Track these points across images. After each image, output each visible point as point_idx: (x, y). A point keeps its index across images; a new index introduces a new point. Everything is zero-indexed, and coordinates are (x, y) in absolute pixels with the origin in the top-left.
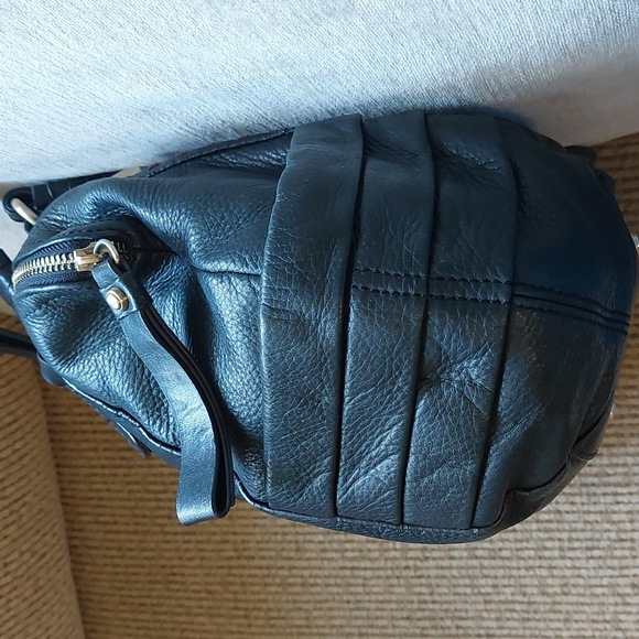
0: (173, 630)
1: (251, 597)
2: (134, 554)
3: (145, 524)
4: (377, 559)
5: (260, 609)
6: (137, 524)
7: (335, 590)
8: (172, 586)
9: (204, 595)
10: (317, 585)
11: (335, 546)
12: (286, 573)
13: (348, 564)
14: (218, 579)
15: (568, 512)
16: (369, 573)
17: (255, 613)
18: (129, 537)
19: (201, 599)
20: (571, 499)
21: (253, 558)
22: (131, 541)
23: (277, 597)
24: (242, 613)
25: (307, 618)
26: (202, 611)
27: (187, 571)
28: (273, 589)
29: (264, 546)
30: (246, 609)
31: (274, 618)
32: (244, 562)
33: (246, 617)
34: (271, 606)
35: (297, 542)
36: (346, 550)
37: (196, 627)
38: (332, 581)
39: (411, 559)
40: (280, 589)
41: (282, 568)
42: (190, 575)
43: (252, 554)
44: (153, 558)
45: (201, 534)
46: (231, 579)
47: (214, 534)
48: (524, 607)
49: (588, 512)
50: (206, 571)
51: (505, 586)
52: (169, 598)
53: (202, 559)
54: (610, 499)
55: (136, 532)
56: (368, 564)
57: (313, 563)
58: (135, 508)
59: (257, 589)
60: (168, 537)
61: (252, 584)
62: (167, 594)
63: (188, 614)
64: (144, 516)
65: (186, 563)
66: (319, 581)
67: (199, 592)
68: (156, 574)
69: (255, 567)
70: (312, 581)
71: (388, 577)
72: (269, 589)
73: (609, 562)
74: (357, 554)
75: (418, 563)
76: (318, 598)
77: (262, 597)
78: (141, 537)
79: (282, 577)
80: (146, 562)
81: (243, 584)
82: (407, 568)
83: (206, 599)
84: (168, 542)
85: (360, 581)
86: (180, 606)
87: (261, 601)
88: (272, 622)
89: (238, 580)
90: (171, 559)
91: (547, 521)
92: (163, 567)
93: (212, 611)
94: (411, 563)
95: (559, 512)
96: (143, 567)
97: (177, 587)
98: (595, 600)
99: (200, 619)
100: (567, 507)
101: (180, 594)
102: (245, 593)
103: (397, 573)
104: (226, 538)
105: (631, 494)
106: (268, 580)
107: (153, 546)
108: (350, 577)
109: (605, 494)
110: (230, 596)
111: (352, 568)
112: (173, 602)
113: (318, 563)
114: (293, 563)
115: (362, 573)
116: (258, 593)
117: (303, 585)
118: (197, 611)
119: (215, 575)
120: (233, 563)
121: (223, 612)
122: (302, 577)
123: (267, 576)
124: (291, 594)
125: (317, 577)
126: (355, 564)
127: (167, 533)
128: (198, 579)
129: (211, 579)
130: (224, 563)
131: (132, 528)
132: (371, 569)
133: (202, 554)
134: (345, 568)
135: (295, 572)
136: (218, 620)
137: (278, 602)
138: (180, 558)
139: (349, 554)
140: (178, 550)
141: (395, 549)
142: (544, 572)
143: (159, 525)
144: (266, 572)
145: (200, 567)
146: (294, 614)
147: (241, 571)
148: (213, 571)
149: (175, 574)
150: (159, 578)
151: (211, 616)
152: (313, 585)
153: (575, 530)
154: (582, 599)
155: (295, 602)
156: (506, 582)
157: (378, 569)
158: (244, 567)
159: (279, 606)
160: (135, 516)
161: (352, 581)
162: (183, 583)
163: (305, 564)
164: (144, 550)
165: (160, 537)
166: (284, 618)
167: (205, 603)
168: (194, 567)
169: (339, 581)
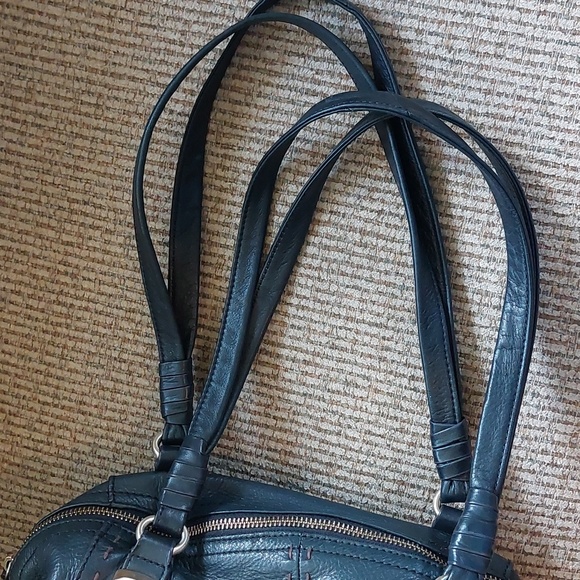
25: (183, 33)
31: (142, 25)
33: (110, 17)
48: (445, 66)
51: (431, 34)
73: (562, 23)
88: (140, 30)
98: (531, 71)
136: (74, 15)
142: (483, 23)
146: (169, 24)
154: (515, 67)
156: (434, 28)
166: (154, 27)
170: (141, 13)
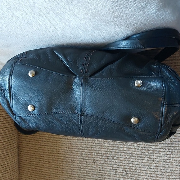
0: (39, 171)
1: (59, 164)
2: (33, 150)
3: (36, 142)
4: (90, 157)
5: (60, 168)
6: (34, 142)
7: (79, 165)
8: (41, 159)
9: (48, 163)
10: (75, 163)
11: (80, 152)
12: (68, 159)
13: (83, 158)
14: (52, 159)
15: (137, 149)
16: (88, 161)
17: (59, 169)
18: (32, 145)
19: (47, 164)
20: (139, 146)
21: (60, 154)
22: (33, 146)
23: (65, 165)
24: (56, 168)
25: (72, 172)
26: (47, 167)
27: (45, 156)
28: (64, 163)
29: (63, 151)
30: (57, 168)
31: (63, 171)
32: (58, 155)
33: (57, 170)
34: (63, 167)
35: (71, 151)
36: (83, 154)
37: (45, 171)
38: (78, 162)
39: (98, 158)
40: (66, 163)
41: (67, 157)
42: (45, 157)
43: (60, 153)
44: (37, 151)
45: (49, 146)
46: (55, 159)
47: (52, 146)
48: (125, 174)
49: (143, 150)
50: (49, 156)
51: (121, 168)
52: (39, 162)
53: (48, 153)
54: (148, 146)
55: (34, 144)
56: (88, 158)
57: (75, 157)
58: (34, 138)
59: (61, 162)
60: (41, 146)
61: (59, 161)
62: (39, 161)
63: (44, 168)
64: (36, 140)
65: (45, 153)
66: (75, 162)
67: (47, 162)
68: (37, 156)
69: (60, 156)
70: (74, 161)
71: (92, 162)
72: (63, 163)
73: (147, 164)
74: (85, 155)
75: (100, 159)
76: (75, 166)
77: (61, 165)
78: (35, 145)
79: (67, 160)
80: (35, 152)
81: (57, 161)
82: (97, 160)
83: (48, 164)
84: (41, 148)
85: (85, 163)
86: (42, 165)
87: (61, 166)
88: (63, 172)
89: (56, 159)
90: (41, 152)
91: (132, 151)
92: (39, 154)
93: (49, 167)
94: (98, 159)
95: (135, 149)
96: (35, 153)
97: (42, 160)
98: (143, 174)
99: (46, 169)
100: (137, 148)
101: (42, 162)
102: (57, 163)
103: (94, 161)
104: (55, 148)
105: (153, 146)
106: (63, 160)
107: (37, 148)
108: (83, 161)
109: (147, 145)
110: (54, 164)
111: (84, 159)
112: (40, 164)
113: (76, 157)
114: (70, 156)
115: (86, 161)
116: (61, 164)
117: (72, 162)
118: (46, 167)
119: (51, 158)
120: (55, 155)
121: (52, 168)
122: (72, 160)
123: (63, 159)
124: (69, 164)
125: (75, 160)
126: (85, 158)
127: (41, 145)
128: (47, 158)
129: (50, 159)
130: (53, 154)
131: (33, 143)
132: (88, 160)
133: (48, 152)
134: (82, 159)
135: (70, 159)
136: (50, 170)
137: (65, 166)
138: (43, 152)
139: (83, 155)
140: (43, 150)
141: (95, 155)
142: (131, 165)
143: (39, 143)
144: (63, 158)
145: (48, 155)
146: (68, 170)
147: (57, 157)
148: (51, 157)
149: (42, 156)
150: (38, 157)
151: (49, 169)
152: (74, 163)
153: (139, 154)
154: (140, 174)
155: (69, 167)
156: (121, 167)
157: (90, 160)
158: (58, 156)
159: (65, 168)
160: (34, 140)
161: (83, 163)
162: (43, 159)
163: (73, 157)
164: (35, 149)
165: (39, 146)
166: (66, 171)
167: (48, 165)
168: (46, 155)
169: (80, 162)
170: (63, 168)
